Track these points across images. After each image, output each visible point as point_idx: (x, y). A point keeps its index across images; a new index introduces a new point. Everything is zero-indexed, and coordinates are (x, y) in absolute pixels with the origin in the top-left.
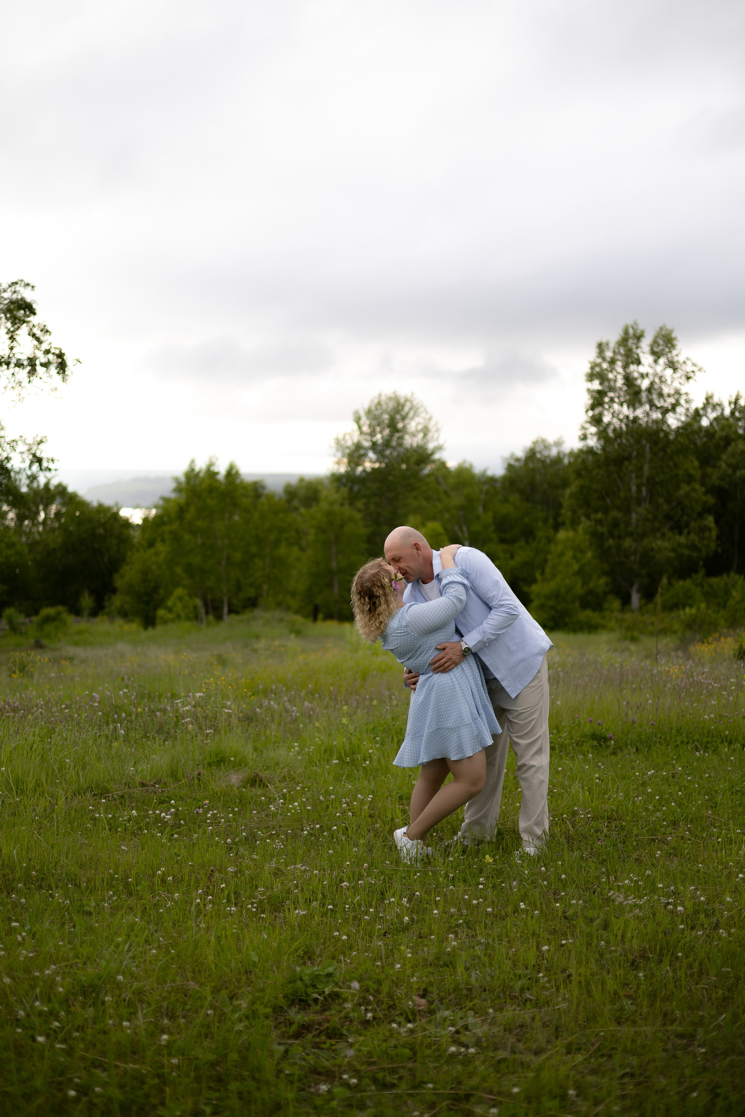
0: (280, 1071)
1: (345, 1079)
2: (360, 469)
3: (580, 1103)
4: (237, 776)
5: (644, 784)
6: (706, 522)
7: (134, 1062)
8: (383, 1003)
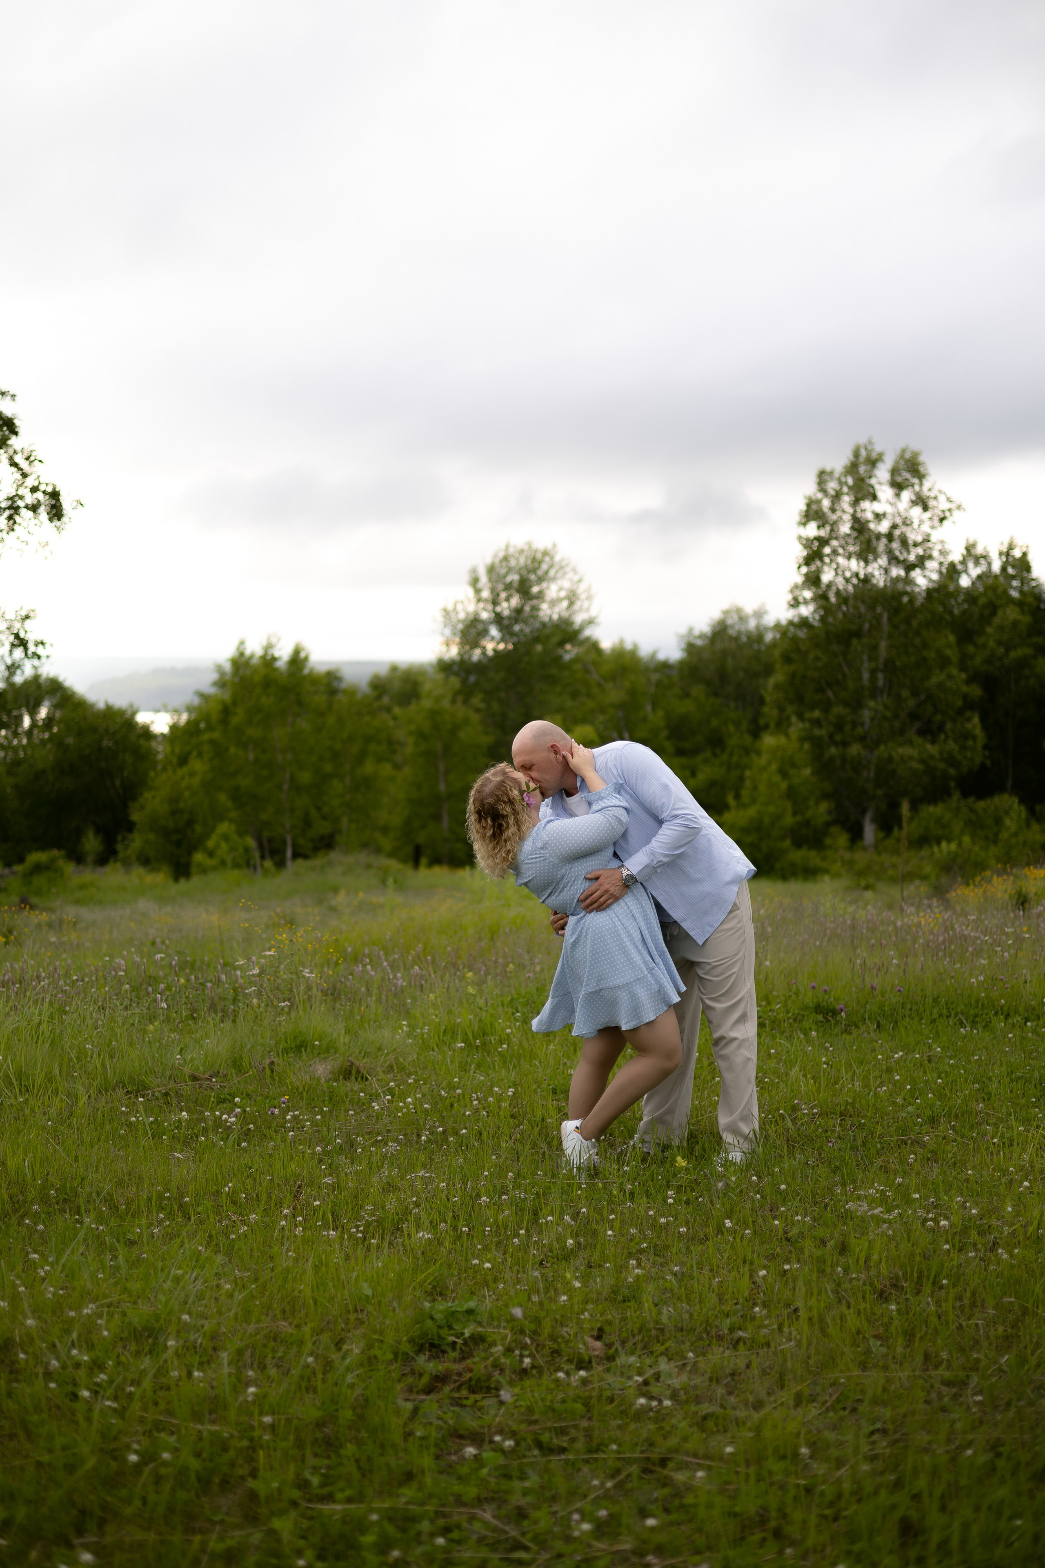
0: (408, 1435)
1: (498, 1442)
2: (477, 652)
3: (815, 1466)
4: (324, 1066)
5: (889, 1070)
6: (969, 726)
7: (213, 1422)
8: (544, 1346)
